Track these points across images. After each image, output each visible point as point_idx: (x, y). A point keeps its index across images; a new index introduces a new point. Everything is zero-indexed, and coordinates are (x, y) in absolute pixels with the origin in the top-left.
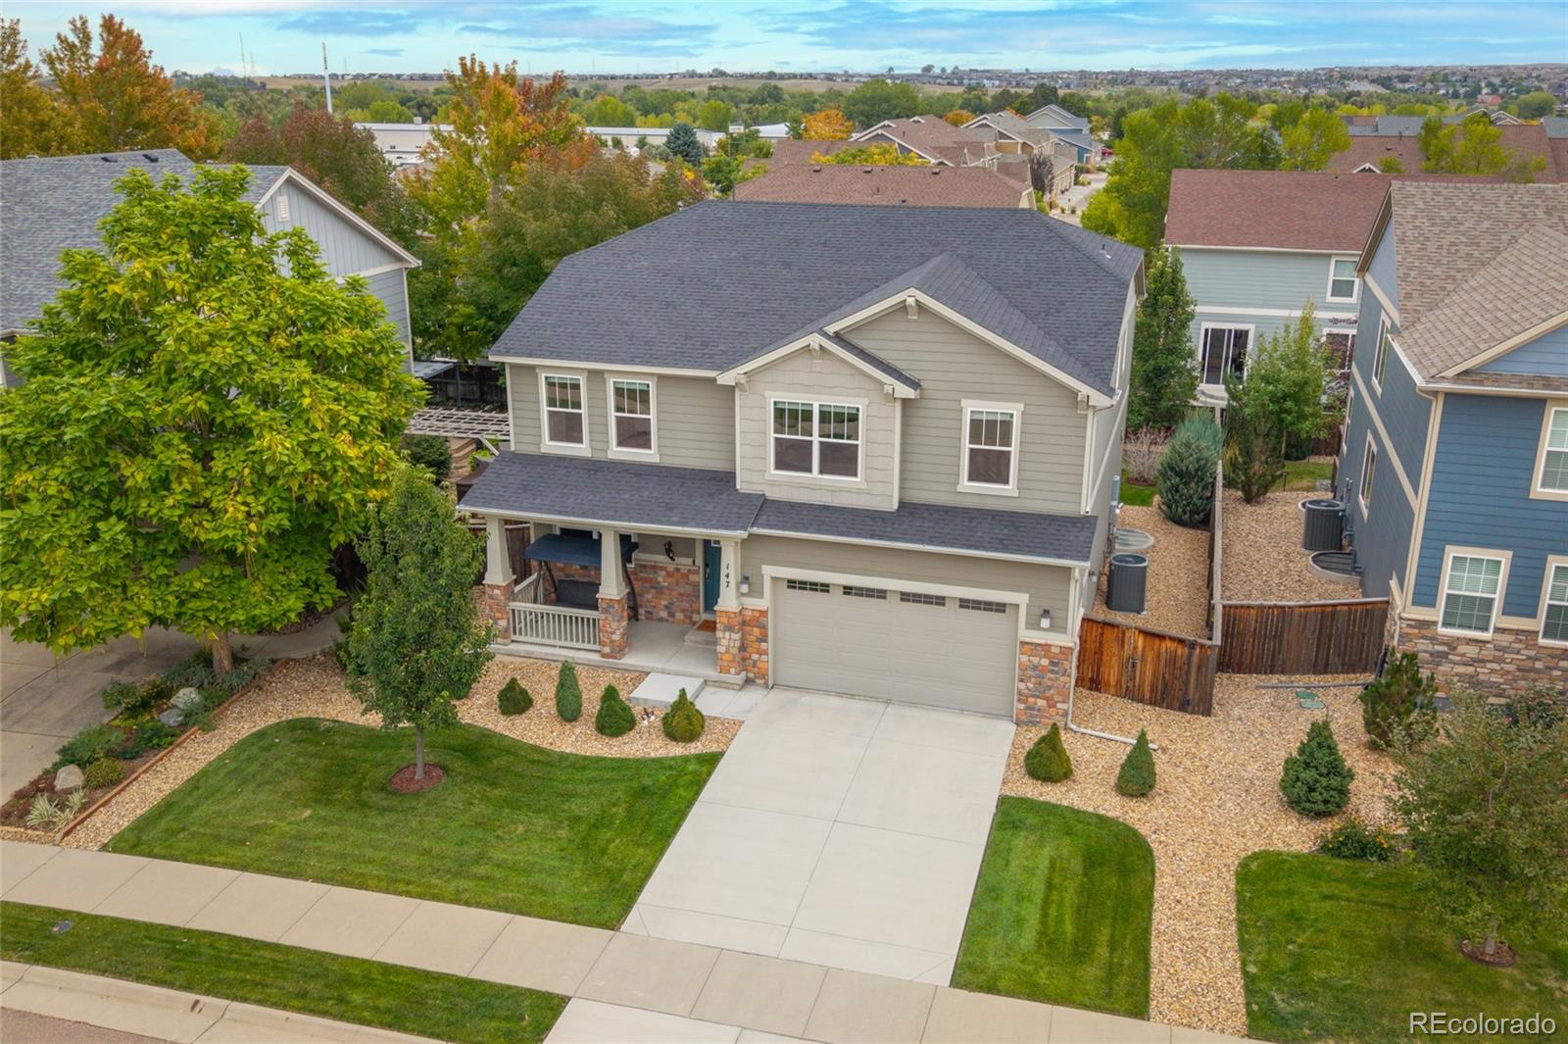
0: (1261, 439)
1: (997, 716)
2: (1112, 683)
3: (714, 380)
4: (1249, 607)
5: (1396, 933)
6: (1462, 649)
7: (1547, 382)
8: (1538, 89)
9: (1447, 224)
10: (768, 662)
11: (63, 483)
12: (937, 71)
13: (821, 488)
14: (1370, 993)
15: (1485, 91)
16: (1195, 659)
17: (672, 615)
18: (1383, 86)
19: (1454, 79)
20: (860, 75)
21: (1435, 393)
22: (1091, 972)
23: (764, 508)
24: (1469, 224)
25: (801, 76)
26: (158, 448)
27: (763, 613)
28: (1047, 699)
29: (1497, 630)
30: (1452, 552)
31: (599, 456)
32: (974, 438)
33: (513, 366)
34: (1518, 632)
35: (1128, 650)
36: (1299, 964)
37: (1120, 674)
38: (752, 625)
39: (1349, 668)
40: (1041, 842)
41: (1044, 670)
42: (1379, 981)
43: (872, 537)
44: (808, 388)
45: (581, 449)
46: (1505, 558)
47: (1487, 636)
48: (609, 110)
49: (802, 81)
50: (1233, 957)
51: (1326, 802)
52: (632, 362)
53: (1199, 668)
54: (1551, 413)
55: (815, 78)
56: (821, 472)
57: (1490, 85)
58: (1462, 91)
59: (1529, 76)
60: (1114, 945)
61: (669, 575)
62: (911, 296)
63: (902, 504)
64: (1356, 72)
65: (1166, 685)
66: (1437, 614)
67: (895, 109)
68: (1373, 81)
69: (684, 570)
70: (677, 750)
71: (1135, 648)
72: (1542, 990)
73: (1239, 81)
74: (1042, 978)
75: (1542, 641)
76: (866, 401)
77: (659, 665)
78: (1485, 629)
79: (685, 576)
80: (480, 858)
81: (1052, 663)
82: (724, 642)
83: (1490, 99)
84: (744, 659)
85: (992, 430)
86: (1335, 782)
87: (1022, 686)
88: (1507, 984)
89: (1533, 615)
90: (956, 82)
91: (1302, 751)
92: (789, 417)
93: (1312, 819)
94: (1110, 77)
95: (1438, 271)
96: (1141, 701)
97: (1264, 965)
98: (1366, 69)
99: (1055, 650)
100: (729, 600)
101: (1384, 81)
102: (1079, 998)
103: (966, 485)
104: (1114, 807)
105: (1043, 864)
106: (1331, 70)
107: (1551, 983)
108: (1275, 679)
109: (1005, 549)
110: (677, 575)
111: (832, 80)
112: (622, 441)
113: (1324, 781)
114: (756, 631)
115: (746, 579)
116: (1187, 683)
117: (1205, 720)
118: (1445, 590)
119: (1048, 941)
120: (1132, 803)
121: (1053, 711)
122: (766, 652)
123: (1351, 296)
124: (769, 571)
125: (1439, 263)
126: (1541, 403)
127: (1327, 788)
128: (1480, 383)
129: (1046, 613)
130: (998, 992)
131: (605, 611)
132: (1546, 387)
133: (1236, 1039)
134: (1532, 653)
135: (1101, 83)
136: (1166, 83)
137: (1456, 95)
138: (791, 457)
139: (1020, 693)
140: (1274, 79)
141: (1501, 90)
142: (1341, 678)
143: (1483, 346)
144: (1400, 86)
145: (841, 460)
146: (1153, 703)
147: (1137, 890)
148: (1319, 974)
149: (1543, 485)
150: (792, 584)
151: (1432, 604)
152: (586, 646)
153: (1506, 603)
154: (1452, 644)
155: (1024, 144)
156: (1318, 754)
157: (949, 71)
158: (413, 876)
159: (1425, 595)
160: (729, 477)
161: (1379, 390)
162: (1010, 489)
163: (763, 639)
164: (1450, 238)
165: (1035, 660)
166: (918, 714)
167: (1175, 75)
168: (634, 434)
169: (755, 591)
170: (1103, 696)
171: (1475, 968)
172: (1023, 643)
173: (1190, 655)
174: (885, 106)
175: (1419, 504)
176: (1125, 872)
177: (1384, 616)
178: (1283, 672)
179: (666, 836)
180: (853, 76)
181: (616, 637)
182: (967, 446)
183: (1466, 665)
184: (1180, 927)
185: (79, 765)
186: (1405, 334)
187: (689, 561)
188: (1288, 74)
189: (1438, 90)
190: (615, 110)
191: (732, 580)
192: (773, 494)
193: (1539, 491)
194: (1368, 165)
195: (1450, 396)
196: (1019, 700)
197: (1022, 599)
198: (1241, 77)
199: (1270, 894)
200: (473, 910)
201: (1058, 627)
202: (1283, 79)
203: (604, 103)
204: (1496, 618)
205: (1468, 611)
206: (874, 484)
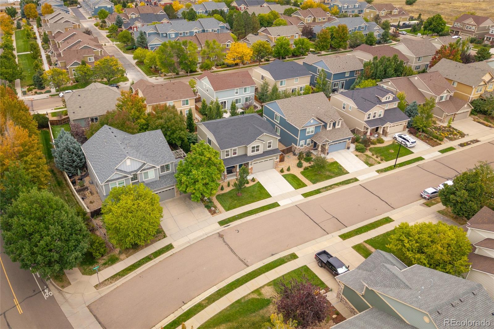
1: (272, 168)
5: (314, 174)
13: (257, 153)
21: (300, 130)
22: (302, 184)
23: (251, 157)
27: (252, 167)
30: (301, 141)
31: (231, 157)
32: (268, 144)
33: (222, 151)
40: (288, 177)
43: (262, 156)
44: (255, 144)
45: (229, 157)
46: (304, 141)
50: (307, 180)
51: (301, 166)
54: (307, 129)
56: (256, 151)
60: (300, 182)
62: (264, 134)
63: (263, 152)
66: (300, 147)
70: (255, 182)
76: (260, 144)
85: (270, 143)
86: (301, 163)
89: (306, 145)
92: (253, 148)
97: (310, 179)
99: (278, 161)
102: (303, 186)
103: (268, 148)
105: (290, 178)
109: (275, 154)
112: (233, 155)
114: (252, 169)
118: (300, 145)
119: (297, 184)
120: (290, 172)
121: (277, 166)
124: (253, 163)
128: (303, 128)
129: (277, 158)
130: (299, 189)
132: (307, 127)
133: (313, 185)
134: (306, 148)
138: (253, 151)
143: (302, 124)
145: (258, 150)
147: (298, 178)
148: (313, 178)
149: (307, 134)
152: (234, 177)
153: (304, 144)
154: (302, 149)
160: (248, 155)
161: (278, 122)
162: (272, 148)
165: (276, 162)
168: (235, 153)
169: (252, 165)
171: (320, 174)
175: (298, 139)
176: (295, 177)
177: (292, 147)
179: (265, 189)
184: (302, 179)
192: (252, 155)
196: (274, 166)
197: (275, 158)
199: (304, 174)
204: (304, 146)
205: (302, 146)
206: (261, 151)
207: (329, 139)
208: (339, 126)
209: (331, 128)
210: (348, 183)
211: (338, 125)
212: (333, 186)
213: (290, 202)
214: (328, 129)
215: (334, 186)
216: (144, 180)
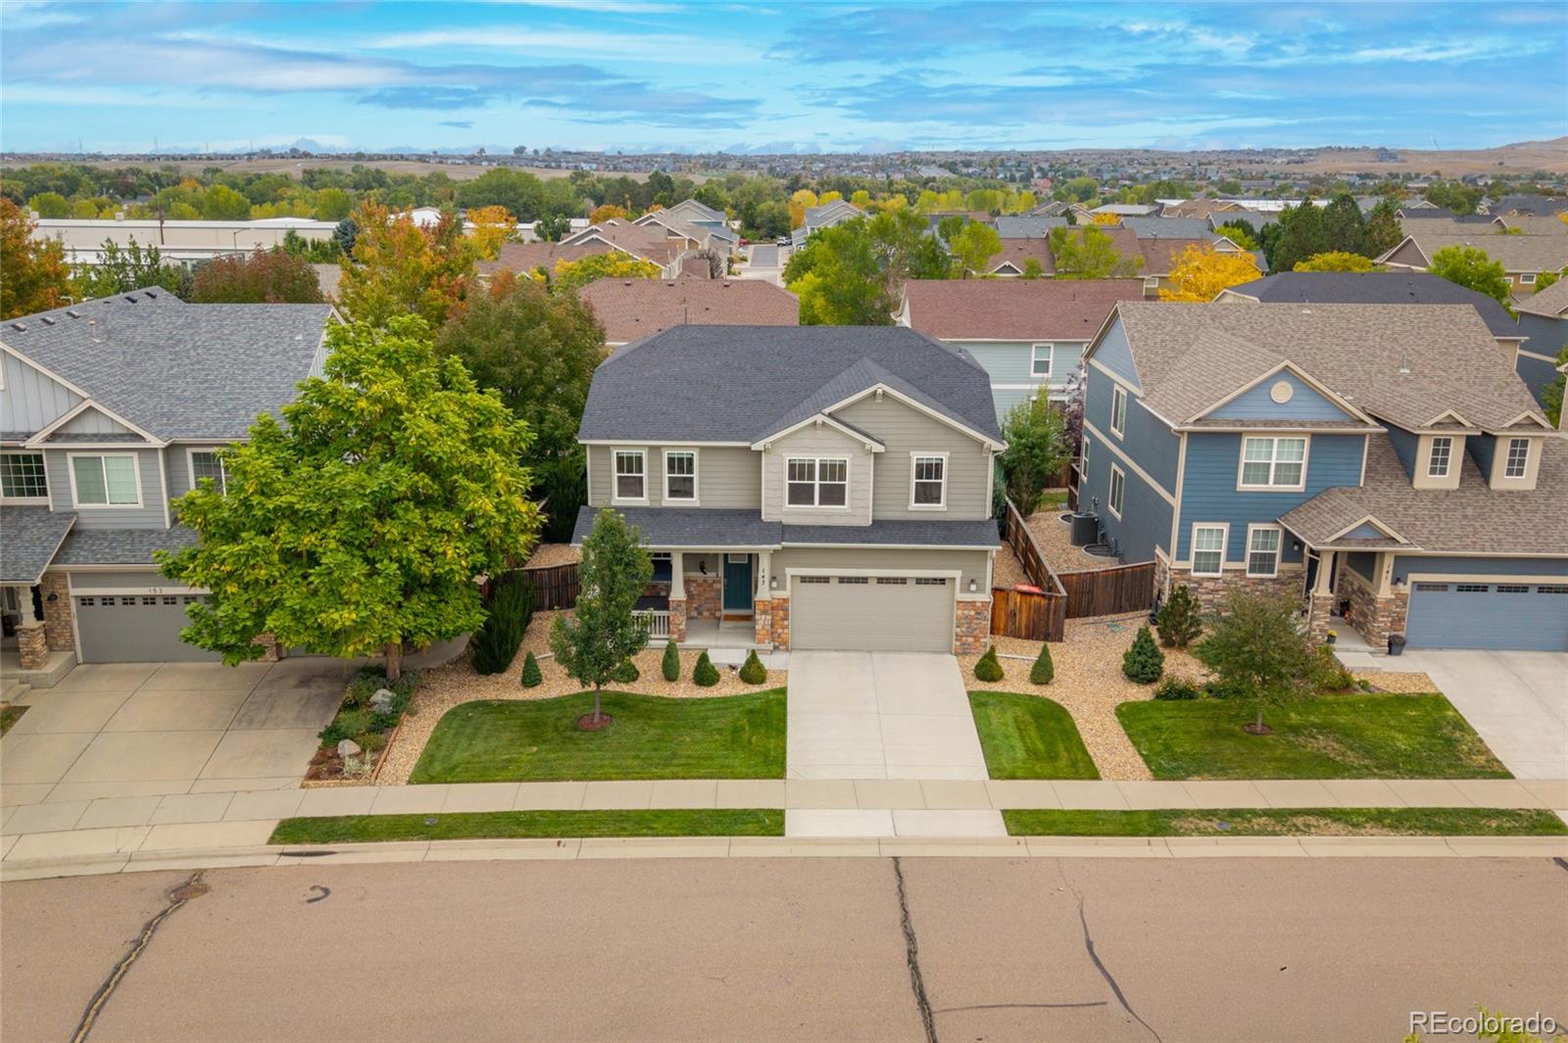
0: (1025, 476)
1: (942, 652)
2: (1002, 627)
3: (749, 448)
4: (1072, 575)
5: (1210, 728)
6: (1205, 584)
7: (1242, 423)
8: (1080, 174)
9: (1156, 328)
10: (787, 634)
11: (339, 540)
12: (529, 151)
13: (821, 514)
14: (1207, 754)
15: (1036, 175)
16: (1052, 606)
17: (700, 613)
18: (950, 170)
19: (1010, 164)
20: (454, 157)
21: (1182, 432)
22: (1063, 762)
23: (783, 531)
24: (1169, 328)
25: (392, 158)
26: (401, 513)
27: (786, 600)
28: (974, 637)
29: (1225, 571)
30: (1197, 526)
31: (656, 505)
32: (919, 476)
33: (592, 446)
34: (1236, 571)
35: (1011, 604)
36: (1167, 747)
37: (1007, 622)
38: (780, 609)
39: (1134, 608)
40: (1004, 711)
41: (973, 618)
42: (1209, 749)
43: (863, 542)
44: (811, 450)
45: (643, 501)
46: (1225, 527)
47: (1219, 575)
48: (221, 199)
49: (392, 163)
50: (1132, 749)
51: (1153, 673)
52: (684, 439)
53: (1055, 612)
54: (1245, 440)
55: (407, 160)
56: (821, 503)
57: (1040, 169)
58: (1018, 175)
59: (1072, 161)
60: (1066, 749)
61: (699, 585)
62: (880, 388)
63: (874, 521)
64: (924, 157)
65: (1034, 625)
66: (1190, 564)
67: (521, 197)
68: (941, 166)
69: (710, 581)
70: (755, 689)
71: (1015, 603)
72: (1289, 742)
73: (822, 165)
74: (1038, 768)
75: (1249, 575)
76: (851, 456)
77: (713, 643)
78: (1217, 571)
79: (711, 585)
80: (674, 756)
81: (977, 613)
82: (761, 622)
83: (1042, 182)
84: (772, 633)
85: (931, 470)
86: (1156, 661)
87: (958, 630)
88: (1271, 742)
89: (1243, 560)
90: (553, 164)
91: (1135, 646)
92: (798, 470)
93: (1146, 684)
94: (702, 161)
95: (1158, 359)
96: (1020, 637)
97: (1150, 750)
98: (933, 154)
99: (978, 604)
100: (763, 593)
101: (951, 167)
102: (1061, 775)
103: (914, 506)
104: (1033, 690)
105: (1011, 721)
106: (903, 155)
107: (1291, 739)
108: (1091, 619)
109: (949, 543)
110: (705, 585)
111: (425, 161)
112: (673, 493)
113: (1151, 661)
114: (781, 613)
115: (773, 578)
116: (1047, 622)
117: (1062, 644)
118: (1194, 550)
119: (1032, 753)
120: (1043, 688)
121: (978, 644)
122: (787, 627)
123: (1047, 371)
124: (790, 571)
125: (1157, 354)
126: (1239, 435)
127: (1153, 665)
128: (1207, 425)
129: (973, 581)
130: (1018, 778)
131: (675, 609)
132: (1242, 426)
133: (1148, 782)
134: (1243, 583)
135: (695, 167)
136: (756, 168)
137: (1013, 179)
138: (800, 494)
139: (957, 635)
140: (854, 164)
141: (1050, 175)
142: (1131, 614)
143: (1207, 404)
144: (964, 170)
145: (834, 495)
146: (1028, 637)
147: (1068, 726)
148: (1180, 750)
149: (1244, 482)
150: (804, 579)
151: (1187, 559)
152: (662, 636)
153: (1228, 554)
154: (1200, 582)
155: (690, 241)
156: (1146, 645)
157: (541, 153)
158: (638, 770)
159: (1183, 554)
160: (759, 512)
161: (1121, 436)
162: (942, 506)
163: (786, 618)
164: (1160, 337)
165: (966, 612)
166: (892, 656)
167: (763, 160)
168: (681, 488)
169: (781, 587)
170: (997, 637)
171: (1254, 738)
172: (959, 602)
173: (1049, 604)
174: (511, 194)
175: (1176, 502)
176: (1059, 720)
177: (1153, 573)
178: (1094, 615)
179: (782, 731)
180: (447, 158)
181: (682, 627)
182: (914, 481)
183: (1208, 593)
184: (1099, 740)
185: (352, 739)
186: (1148, 398)
187: (714, 574)
188: (864, 158)
189: (997, 174)
190: (228, 199)
191: (767, 579)
192: (786, 521)
193: (1241, 486)
194: (1007, 263)
195: (1190, 434)
196: (957, 640)
197: (957, 574)
198: (823, 161)
199: (1139, 720)
200: (689, 781)
201: (980, 590)
202: (862, 163)
203: (216, 192)
204: (1223, 564)
205: (1208, 561)
206: (856, 510)
207: (1400, 529)
208: (1527, 481)
209: (1451, 479)
210: (1454, 830)
211: (1516, 467)
212: (1299, 821)
213: (885, 830)
214: (1424, 478)
215: (1312, 820)
216: (77, 505)
